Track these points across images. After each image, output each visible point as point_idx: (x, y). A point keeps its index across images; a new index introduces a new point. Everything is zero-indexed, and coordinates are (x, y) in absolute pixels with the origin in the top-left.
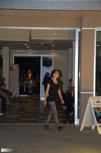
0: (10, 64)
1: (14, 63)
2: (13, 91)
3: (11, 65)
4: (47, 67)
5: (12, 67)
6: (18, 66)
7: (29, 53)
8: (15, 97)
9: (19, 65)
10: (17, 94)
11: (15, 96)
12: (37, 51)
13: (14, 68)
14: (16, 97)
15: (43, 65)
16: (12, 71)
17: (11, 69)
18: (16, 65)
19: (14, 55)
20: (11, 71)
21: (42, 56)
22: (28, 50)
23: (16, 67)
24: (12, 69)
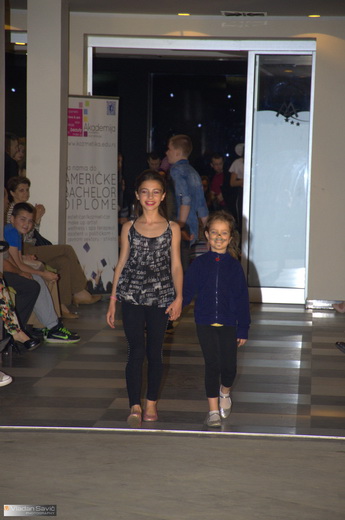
0: (65, 94)
1: (90, 89)
2: (87, 247)
3: (74, 104)
4: (282, 118)
5: (79, 112)
6: (110, 108)
7: (178, 34)
8: (94, 283)
9: (117, 102)
10: (104, 263)
11: (94, 275)
12: (222, 21)
13: (88, 121)
14: (100, 284)
15: (262, 106)
16: (79, 134)
17: (73, 122)
18: (102, 103)
19: (95, 42)
20: (71, 134)
21: (255, 49)
22: (176, 12)
23: (103, 116)
24: (80, 126)
